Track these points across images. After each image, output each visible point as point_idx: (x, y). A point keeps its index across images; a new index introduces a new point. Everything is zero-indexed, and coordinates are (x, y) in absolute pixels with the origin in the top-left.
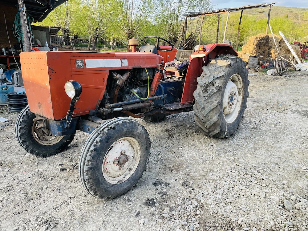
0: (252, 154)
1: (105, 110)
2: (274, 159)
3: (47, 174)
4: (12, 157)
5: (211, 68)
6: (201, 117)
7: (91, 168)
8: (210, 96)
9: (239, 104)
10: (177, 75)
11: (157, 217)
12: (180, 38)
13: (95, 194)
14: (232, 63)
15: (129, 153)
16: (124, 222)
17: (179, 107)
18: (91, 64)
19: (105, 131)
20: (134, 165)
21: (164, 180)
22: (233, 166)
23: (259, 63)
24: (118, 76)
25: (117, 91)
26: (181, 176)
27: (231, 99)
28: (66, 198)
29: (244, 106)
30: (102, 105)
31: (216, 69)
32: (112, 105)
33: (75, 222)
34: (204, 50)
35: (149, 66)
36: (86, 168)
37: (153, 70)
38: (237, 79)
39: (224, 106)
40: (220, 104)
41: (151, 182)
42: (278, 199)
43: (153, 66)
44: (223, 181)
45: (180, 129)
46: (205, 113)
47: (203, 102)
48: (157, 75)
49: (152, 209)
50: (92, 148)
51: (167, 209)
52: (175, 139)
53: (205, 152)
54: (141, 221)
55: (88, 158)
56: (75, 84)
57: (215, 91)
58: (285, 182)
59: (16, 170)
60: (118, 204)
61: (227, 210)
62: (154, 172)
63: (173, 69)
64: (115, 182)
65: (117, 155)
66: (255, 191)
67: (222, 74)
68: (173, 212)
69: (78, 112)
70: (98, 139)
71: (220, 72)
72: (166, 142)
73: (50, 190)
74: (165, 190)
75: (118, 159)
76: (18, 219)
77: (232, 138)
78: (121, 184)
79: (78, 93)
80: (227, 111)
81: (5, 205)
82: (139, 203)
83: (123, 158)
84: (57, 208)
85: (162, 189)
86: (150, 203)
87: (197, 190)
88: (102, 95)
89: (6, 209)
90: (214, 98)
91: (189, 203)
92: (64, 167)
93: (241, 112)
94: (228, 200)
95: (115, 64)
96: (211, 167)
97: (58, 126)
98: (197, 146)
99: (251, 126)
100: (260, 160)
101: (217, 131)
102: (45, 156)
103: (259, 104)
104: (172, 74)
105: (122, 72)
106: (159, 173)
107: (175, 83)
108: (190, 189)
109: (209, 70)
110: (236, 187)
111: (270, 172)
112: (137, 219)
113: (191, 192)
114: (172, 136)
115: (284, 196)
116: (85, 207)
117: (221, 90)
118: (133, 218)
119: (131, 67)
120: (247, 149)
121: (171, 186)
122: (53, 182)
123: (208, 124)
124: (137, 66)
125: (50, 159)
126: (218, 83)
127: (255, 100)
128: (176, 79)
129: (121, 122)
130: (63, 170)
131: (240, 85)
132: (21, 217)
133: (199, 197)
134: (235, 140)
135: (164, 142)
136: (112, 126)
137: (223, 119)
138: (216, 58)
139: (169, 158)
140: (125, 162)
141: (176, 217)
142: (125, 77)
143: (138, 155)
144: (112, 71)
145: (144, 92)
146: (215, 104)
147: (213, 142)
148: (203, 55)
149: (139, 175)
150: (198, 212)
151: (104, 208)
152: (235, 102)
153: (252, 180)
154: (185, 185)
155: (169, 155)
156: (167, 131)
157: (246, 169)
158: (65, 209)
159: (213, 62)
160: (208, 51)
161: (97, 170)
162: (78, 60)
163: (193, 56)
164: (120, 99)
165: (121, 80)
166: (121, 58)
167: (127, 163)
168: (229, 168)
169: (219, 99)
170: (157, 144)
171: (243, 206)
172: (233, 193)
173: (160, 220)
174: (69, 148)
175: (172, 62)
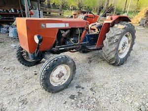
0: (131, 76)
1: (55, 49)
2: (142, 80)
3: (28, 75)
4: (15, 65)
5: (114, 29)
6: (106, 54)
7: (43, 79)
8: (111, 44)
9: (128, 48)
10: (97, 30)
11: (74, 105)
12: (105, 7)
13: (46, 90)
14: (127, 27)
15: (65, 72)
16: (58, 106)
17: (95, 48)
18: (49, 26)
19: (52, 61)
20: (67, 77)
21: (82, 86)
22: (119, 82)
23: (146, 23)
24: (63, 32)
25: (62, 39)
26: (90, 85)
27: (124, 45)
28: (34, 89)
29: (131, 49)
30: (54, 46)
31: (117, 30)
32: (59, 47)
33: (36, 102)
34: (111, 19)
35: (80, 27)
36: (41, 79)
37: (82, 29)
38: (129, 35)
39: (119, 49)
40: (117, 49)
41: (75, 86)
42: (138, 105)
43: (83, 27)
44: (112, 90)
45: (96, 58)
46: (108, 52)
47: (107, 47)
48: (84, 31)
49: (73, 101)
50: (45, 70)
51: (80, 101)
52: (92, 63)
53: (106, 72)
54: (66, 107)
55: (43, 74)
56: (39, 37)
57: (115, 42)
58: (145, 94)
59: (15, 72)
60: (57, 95)
61: (110, 107)
62: (78, 80)
63: (94, 27)
64: (57, 85)
65: (58, 73)
66: (127, 98)
67: (120, 33)
68: (83, 104)
69: (41, 49)
70: (48, 65)
71: (119, 32)
72: (87, 64)
73: (27, 84)
74: (81, 91)
75: (58, 75)
76: (11, 98)
77: (122, 66)
78: (59, 86)
79: (40, 41)
80: (121, 52)
81: (7, 90)
82: (67, 96)
83: (61, 74)
84: (29, 94)
85: (80, 90)
86: (72, 97)
87: (97, 93)
88: (54, 41)
89: (6, 92)
90: (114, 45)
91: (92, 100)
92: (36, 73)
93: (129, 52)
94: (111, 102)
95: (62, 26)
96: (107, 81)
97: (32, 56)
98: (102, 69)
99: (134, 59)
100: (135, 80)
101: (114, 62)
102: (29, 66)
103: (141, 47)
104: (94, 30)
105: (65, 30)
106: (80, 81)
107: (95, 35)
108: (94, 92)
109: (113, 30)
110: (117, 94)
111: (138, 88)
112: (64, 105)
113: (94, 94)
114: (90, 62)
115: (142, 103)
116: (41, 95)
117: (118, 41)
118: (62, 104)
119: (70, 28)
120: (129, 73)
121: (85, 89)
122: (30, 80)
123: (109, 58)
124: (73, 27)
125: (31, 67)
126: (117, 37)
127: (140, 44)
128: (96, 33)
129: (60, 57)
130: (36, 74)
131: (130, 38)
132: (12, 97)
133: (97, 97)
134: (123, 67)
135: (86, 64)
136: (56, 59)
137: (118, 56)
138: (118, 23)
139: (86, 74)
140: (62, 76)
141: (84, 106)
142: (67, 32)
143: (69, 73)
144: (60, 30)
145: (76, 40)
146: (114, 48)
147: (111, 67)
148: (111, 22)
149: (69, 83)
150: (95, 106)
151: (50, 97)
152: (126, 47)
153: (127, 91)
154: (91, 89)
155: (87, 72)
156: (89, 58)
157: (125, 84)
158: (32, 95)
159: (116, 25)
160: (113, 20)
161: (47, 80)
162: (42, 23)
163: (105, 22)
164: (64, 43)
165: (64, 34)
166: (65, 22)
167: (63, 76)
168: (116, 83)
169: (116, 46)
170: (82, 65)
171: (119, 106)
172: (115, 98)
173: (75, 107)
174: (41, 63)
175: (95, 23)
